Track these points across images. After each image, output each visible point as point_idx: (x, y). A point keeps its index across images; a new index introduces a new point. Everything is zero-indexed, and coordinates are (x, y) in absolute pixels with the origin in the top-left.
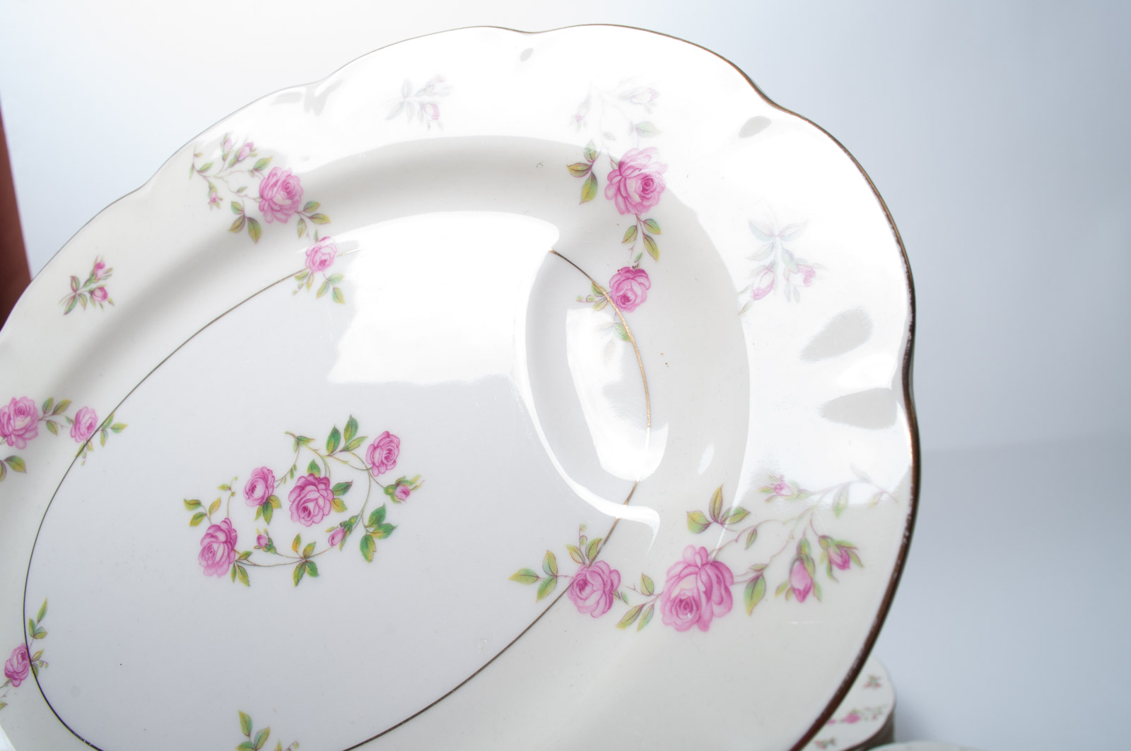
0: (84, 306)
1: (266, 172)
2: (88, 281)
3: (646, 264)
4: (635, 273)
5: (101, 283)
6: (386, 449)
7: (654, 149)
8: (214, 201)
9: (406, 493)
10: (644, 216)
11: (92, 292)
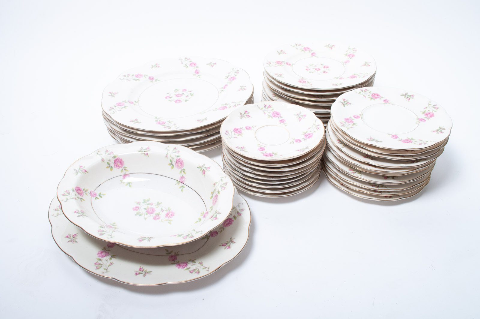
1: (100, 258)
8: (111, 264)
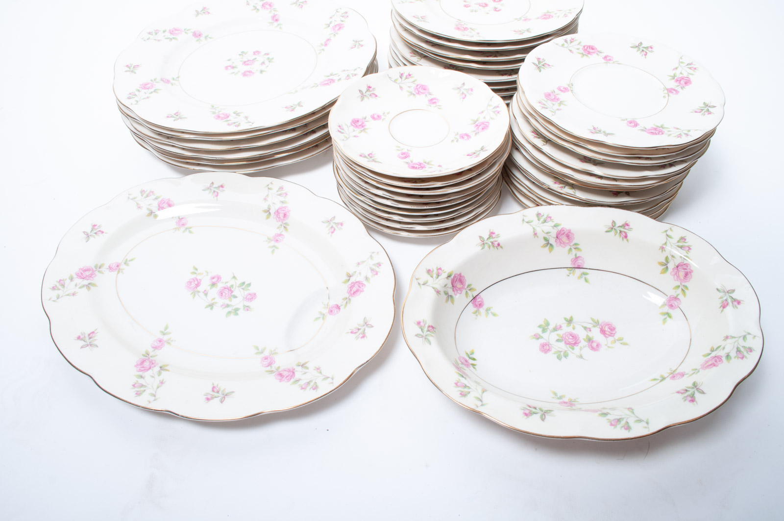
0: (209, 193)
2: (216, 188)
3: (342, 308)
4: (338, 307)
5: (219, 191)
6: (252, 297)
7: (365, 285)
9: (248, 310)
10: (350, 298)
11: (214, 191)
